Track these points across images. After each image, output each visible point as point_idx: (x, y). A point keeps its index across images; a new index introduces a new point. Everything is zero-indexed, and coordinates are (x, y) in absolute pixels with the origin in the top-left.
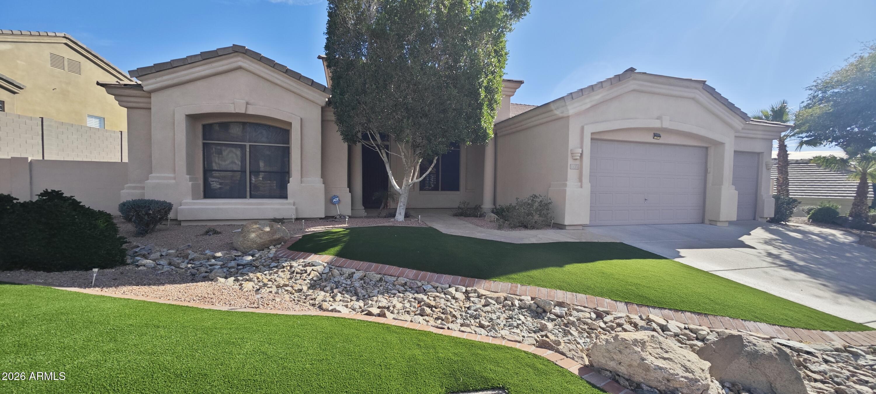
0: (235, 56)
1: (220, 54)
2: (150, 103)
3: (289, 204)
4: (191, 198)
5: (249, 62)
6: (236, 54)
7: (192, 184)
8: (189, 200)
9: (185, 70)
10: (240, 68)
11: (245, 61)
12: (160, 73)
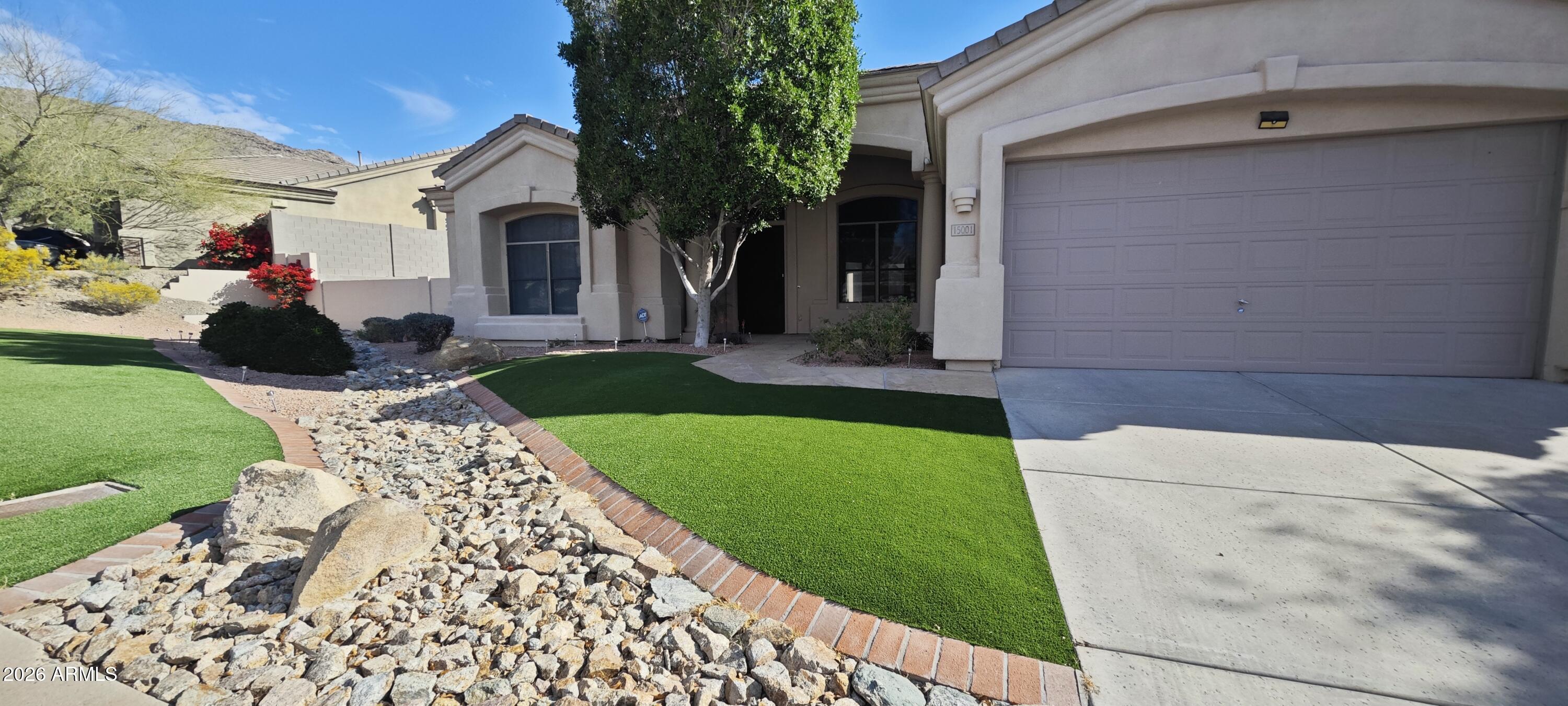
0: (520, 129)
1: (504, 130)
2: (453, 205)
3: (576, 321)
4: (487, 312)
5: (532, 134)
6: (519, 126)
7: (489, 297)
8: (486, 316)
9: (477, 159)
10: (524, 144)
11: (529, 133)
12: (457, 167)
